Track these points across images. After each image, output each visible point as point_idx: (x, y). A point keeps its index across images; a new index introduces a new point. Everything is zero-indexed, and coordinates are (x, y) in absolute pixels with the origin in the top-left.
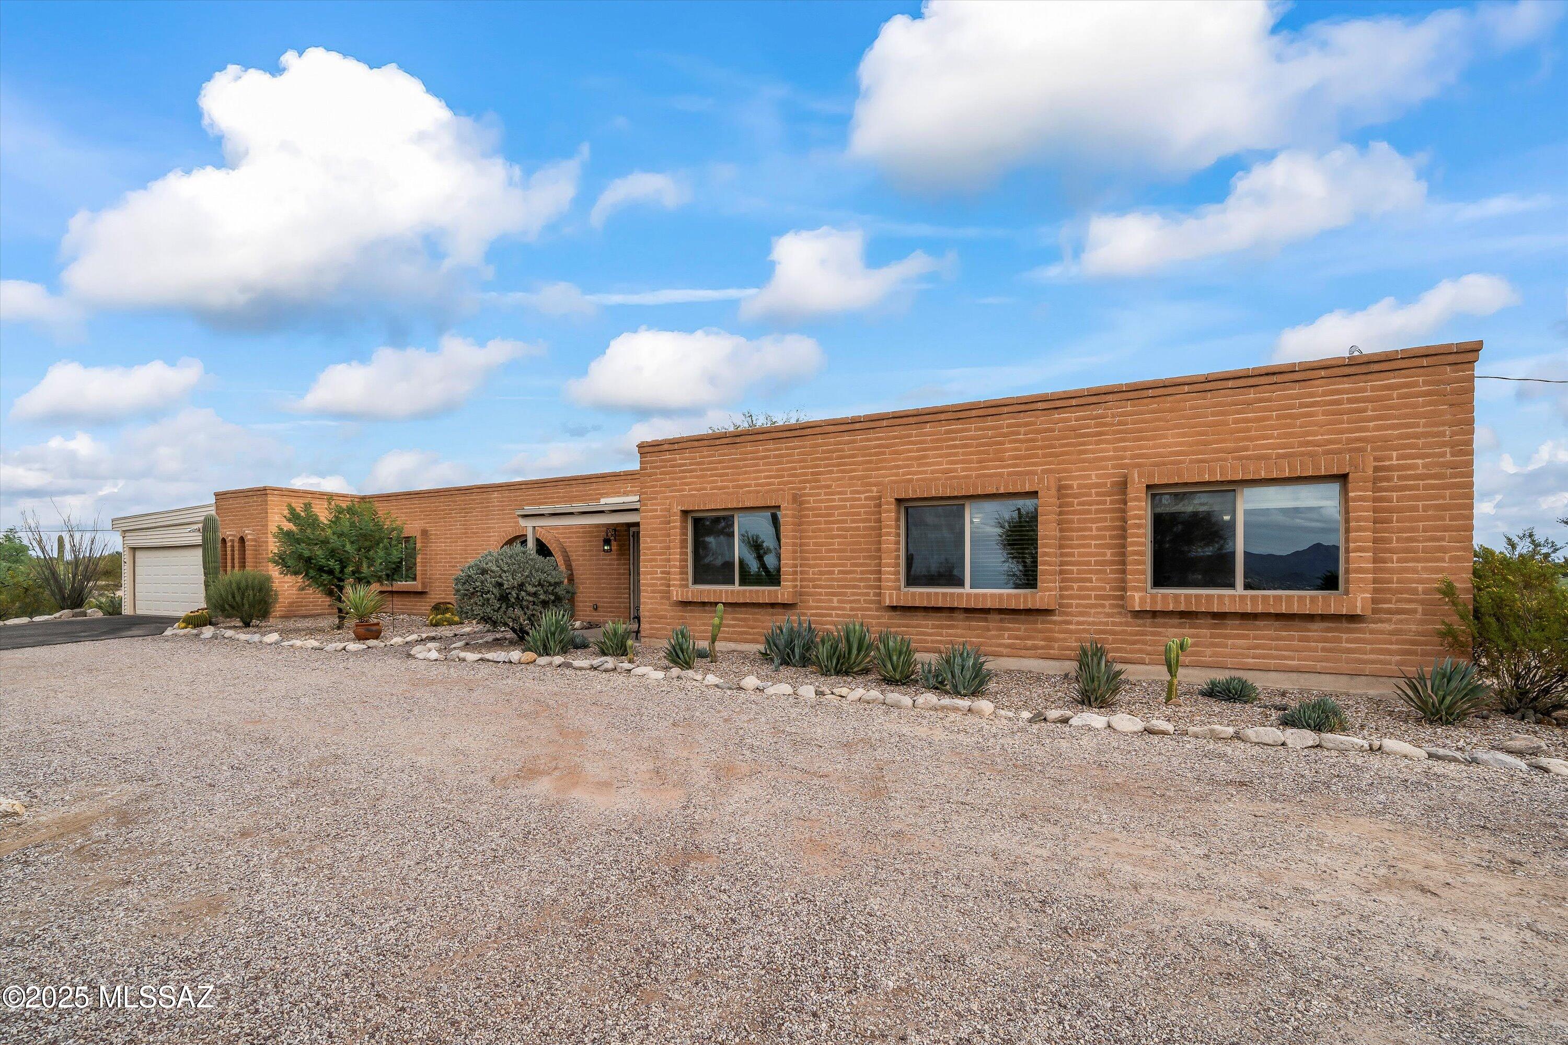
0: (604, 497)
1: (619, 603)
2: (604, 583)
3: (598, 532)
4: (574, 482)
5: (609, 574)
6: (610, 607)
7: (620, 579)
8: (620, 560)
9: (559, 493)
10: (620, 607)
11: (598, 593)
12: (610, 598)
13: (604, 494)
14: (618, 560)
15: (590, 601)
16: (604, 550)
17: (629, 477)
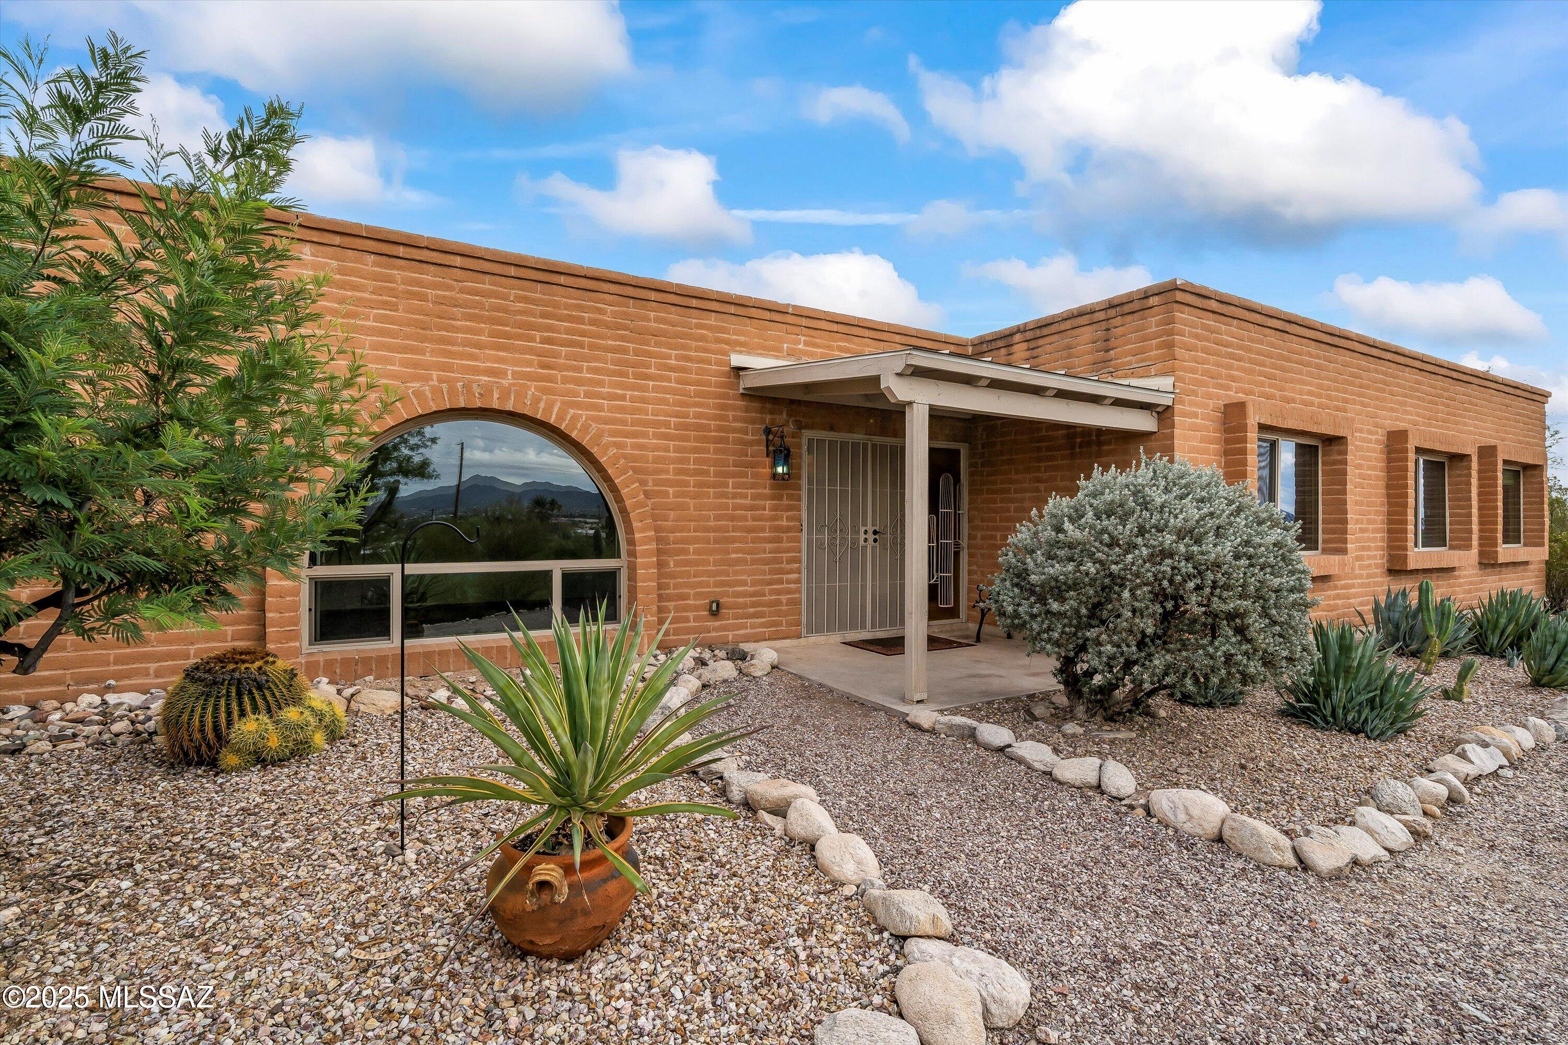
0: (740, 352)
1: (778, 592)
2: (737, 551)
3: (720, 429)
4: (653, 295)
5: (750, 530)
6: (754, 605)
7: (778, 540)
8: (780, 498)
9: (601, 312)
10: (778, 603)
11: (720, 573)
12: (754, 584)
13: (741, 344)
14: (773, 498)
15: (698, 596)
16: (774, 476)
17: (804, 322)
